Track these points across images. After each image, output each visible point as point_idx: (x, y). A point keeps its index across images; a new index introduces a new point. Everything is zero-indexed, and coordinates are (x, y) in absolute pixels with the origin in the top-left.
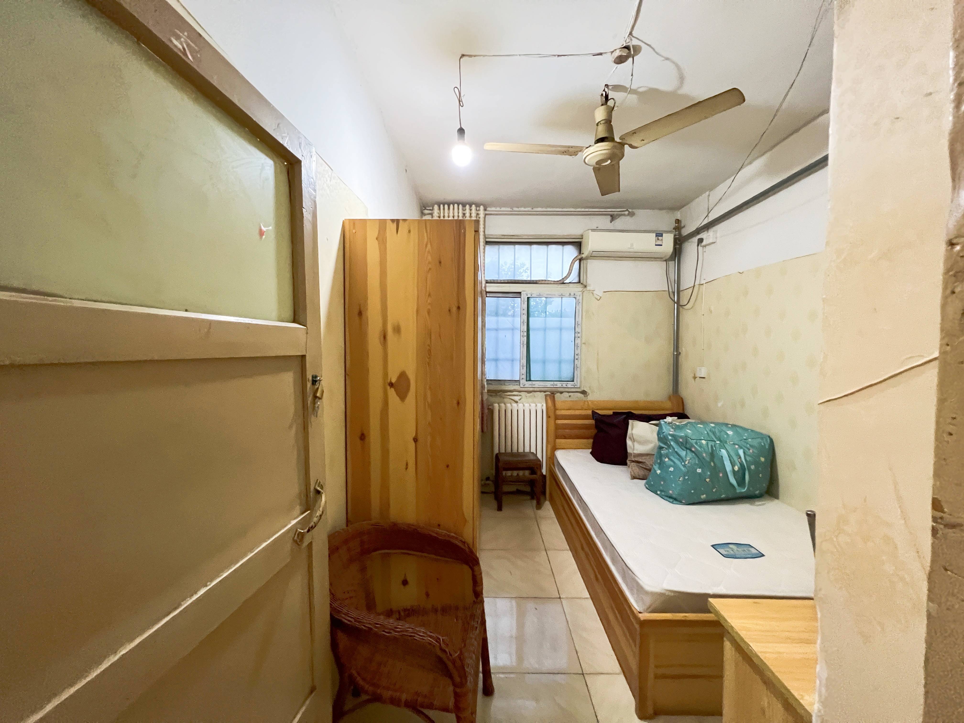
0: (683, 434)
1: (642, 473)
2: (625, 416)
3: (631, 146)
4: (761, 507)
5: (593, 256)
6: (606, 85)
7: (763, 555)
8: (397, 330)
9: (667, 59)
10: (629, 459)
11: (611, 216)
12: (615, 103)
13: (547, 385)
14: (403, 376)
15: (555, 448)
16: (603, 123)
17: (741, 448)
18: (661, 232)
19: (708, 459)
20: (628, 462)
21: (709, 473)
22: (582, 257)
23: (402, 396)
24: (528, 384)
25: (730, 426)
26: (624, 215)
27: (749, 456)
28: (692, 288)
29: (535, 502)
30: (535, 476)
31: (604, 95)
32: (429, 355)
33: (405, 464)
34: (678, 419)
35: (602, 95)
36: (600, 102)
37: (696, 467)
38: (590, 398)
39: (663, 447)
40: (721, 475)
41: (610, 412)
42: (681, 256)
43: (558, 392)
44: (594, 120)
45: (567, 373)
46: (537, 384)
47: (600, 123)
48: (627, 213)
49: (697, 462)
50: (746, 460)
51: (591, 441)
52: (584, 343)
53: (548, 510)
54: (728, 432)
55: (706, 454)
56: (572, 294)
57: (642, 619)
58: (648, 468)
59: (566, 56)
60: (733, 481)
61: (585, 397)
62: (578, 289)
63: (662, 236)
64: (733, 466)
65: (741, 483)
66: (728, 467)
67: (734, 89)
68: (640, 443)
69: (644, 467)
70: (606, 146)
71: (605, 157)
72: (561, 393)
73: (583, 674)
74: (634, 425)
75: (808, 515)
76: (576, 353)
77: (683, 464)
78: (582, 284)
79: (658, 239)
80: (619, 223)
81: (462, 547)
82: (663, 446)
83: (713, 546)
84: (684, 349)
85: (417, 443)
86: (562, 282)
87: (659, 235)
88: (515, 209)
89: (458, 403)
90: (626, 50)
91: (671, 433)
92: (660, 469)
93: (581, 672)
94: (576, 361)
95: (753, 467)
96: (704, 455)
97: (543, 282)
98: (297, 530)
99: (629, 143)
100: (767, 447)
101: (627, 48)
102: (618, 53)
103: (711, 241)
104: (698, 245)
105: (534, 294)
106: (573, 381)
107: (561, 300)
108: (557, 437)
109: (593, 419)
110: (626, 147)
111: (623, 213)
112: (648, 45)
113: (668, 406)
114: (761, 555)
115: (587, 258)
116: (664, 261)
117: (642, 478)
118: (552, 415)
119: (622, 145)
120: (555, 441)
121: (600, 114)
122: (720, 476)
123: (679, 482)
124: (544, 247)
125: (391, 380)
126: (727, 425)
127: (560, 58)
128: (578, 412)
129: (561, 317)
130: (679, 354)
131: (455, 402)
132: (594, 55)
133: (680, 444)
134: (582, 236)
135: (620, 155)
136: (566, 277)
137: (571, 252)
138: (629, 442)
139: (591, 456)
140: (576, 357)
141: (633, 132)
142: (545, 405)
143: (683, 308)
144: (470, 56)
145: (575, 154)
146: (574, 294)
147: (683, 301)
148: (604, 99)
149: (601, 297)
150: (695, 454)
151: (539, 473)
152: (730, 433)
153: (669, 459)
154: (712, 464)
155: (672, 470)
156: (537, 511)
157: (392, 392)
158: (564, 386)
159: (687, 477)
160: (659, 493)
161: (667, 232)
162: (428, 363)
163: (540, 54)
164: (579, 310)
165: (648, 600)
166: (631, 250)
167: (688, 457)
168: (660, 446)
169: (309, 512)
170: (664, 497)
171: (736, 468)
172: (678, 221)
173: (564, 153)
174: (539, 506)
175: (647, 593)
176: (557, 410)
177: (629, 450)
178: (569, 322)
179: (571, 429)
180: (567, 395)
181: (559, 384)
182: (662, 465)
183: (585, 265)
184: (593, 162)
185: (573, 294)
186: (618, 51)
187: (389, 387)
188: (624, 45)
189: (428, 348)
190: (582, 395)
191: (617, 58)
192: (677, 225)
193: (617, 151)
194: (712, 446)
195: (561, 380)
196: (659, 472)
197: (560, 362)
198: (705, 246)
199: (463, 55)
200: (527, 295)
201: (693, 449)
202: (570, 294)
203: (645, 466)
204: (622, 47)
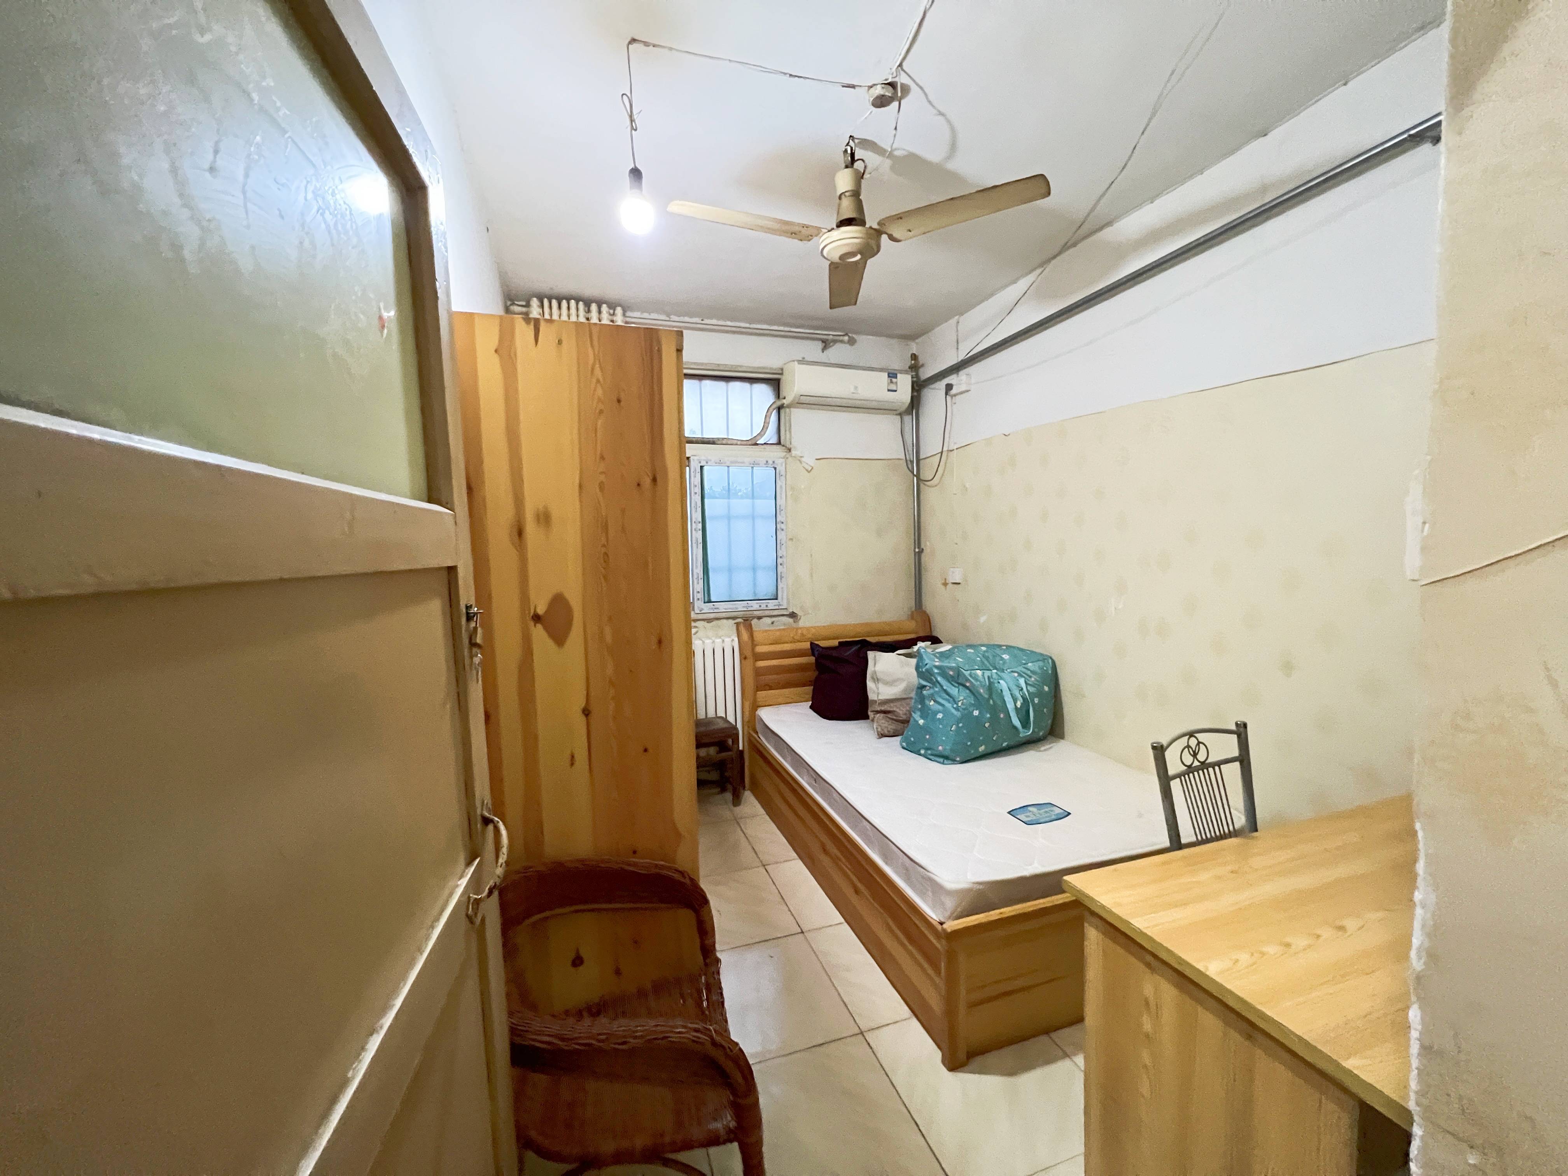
0: (954, 665)
1: (891, 727)
2: (859, 646)
3: (892, 238)
4: (1047, 752)
5: (801, 403)
6: (851, 136)
7: (1069, 814)
8: (544, 518)
9: (941, 114)
10: (870, 709)
11: (824, 341)
12: (865, 167)
13: (737, 608)
14: (559, 601)
15: (755, 706)
16: (849, 196)
17: (1021, 676)
18: (895, 372)
19: (986, 696)
20: (871, 714)
21: (988, 716)
22: (784, 404)
23: (559, 637)
24: (707, 607)
25: (1005, 648)
26: (842, 342)
27: (1030, 685)
28: (940, 454)
29: (728, 796)
30: (730, 753)
31: (849, 151)
32: (605, 562)
33: (570, 757)
34: (931, 644)
35: (846, 151)
36: (843, 162)
37: (971, 709)
38: (804, 622)
39: (925, 686)
40: (1002, 716)
41: (835, 643)
42: (920, 408)
43: (754, 618)
44: (834, 187)
45: (765, 585)
46: (722, 607)
47: (845, 195)
48: (846, 338)
49: (973, 702)
50: (1028, 691)
51: (809, 689)
52: (790, 539)
53: (751, 805)
54: (1004, 656)
55: (983, 689)
56: (770, 462)
57: (949, 930)
58: (901, 719)
59: (802, 79)
60: (1016, 722)
61: (794, 622)
62: (777, 453)
63: (896, 377)
64: (1015, 701)
65: (1025, 723)
66: (1010, 706)
67: (1042, 175)
68: (887, 683)
69: (895, 718)
70: (856, 232)
71: (853, 249)
72: (759, 618)
73: (862, 1033)
74: (877, 657)
75: (1154, 748)
76: (779, 554)
77: (955, 706)
78: (783, 446)
79: (891, 382)
80: (837, 352)
81: (682, 880)
82: (924, 683)
83: (1009, 813)
84: (928, 543)
85: (589, 717)
86: (754, 442)
87: (892, 375)
88: (674, 318)
89: (660, 642)
90: (890, 88)
91: (937, 664)
92: (922, 717)
93: (857, 1031)
94: (779, 567)
95: (1036, 700)
96: (982, 691)
97: (724, 442)
98: (469, 897)
99: (890, 233)
100: (1050, 672)
101: (892, 85)
102: (879, 91)
103: (963, 388)
104: (946, 394)
105: (710, 460)
106: (777, 599)
107: (751, 470)
108: (759, 688)
109: (813, 655)
110: (884, 237)
111: (841, 338)
112: (921, 88)
113: (911, 629)
114: (1067, 813)
115: (789, 406)
116: (896, 415)
117: (891, 734)
118: (748, 653)
119: (879, 233)
120: (755, 695)
121: (844, 181)
122: (1002, 718)
123: (951, 732)
124: (722, 384)
125: (535, 611)
126: (1000, 646)
127: (792, 79)
128: (787, 647)
129: (753, 497)
130: (921, 551)
131: (654, 640)
132: (843, 86)
133: (950, 680)
134: (782, 369)
135: (875, 247)
136: (761, 434)
137: (763, 394)
138: (870, 684)
139: (810, 710)
140: (780, 561)
141: (899, 216)
142: (736, 639)
143: (925, 484)
144: (646, 44)
145: (809, 238)
146: (774, 462)
147: (926, 474)
148: (849, 158)
149: (812, 468)
150: (970, 690)
151: (735, 750)
152: (1006, 657)
153: (935, 701)
154: (991, 702)
155: (940, 717)
156: (735, 808)
157: (538, 632)
158: (763, 607)
159: (961, 725)
160: (922, 752)
161: (901, 372)
162: (605, 577)
163: (761, 67)
164: (781, 487)
165: (950, 903)
166: (856, 396)
167: (962, 696)
168: (919, 684)
169: (478, 860)
170: (931, 757)
171: (1019, 704)
172: (914, 357)
173: (793, 234)
174: (737, 800)
175: (949, 893)
176: (756, 645)
177: (872, 696)
178: (766, 506)
179: (777, 674)
180: (768, 621)
181: (755, 605)
182: (926, 713)
183: (787, 418)
184: (835, 257)
185: (772, 463)
186: (879, 87)
187: (532, 623)
188: (889, 81)
189: (603, 550)
190: (791, 620)
191: (877, 97)
192: (913, 362)
193: (873, 243)
194: (989, 677)
195: (757, 598)
196: (921, 722)
197: (754, 569)
198: (955, 395)
199: (633, 41)
200: (700, 462)
201: (968, 684)
202: (767, 462)
203: (896, 716)
204: (886, 82)
